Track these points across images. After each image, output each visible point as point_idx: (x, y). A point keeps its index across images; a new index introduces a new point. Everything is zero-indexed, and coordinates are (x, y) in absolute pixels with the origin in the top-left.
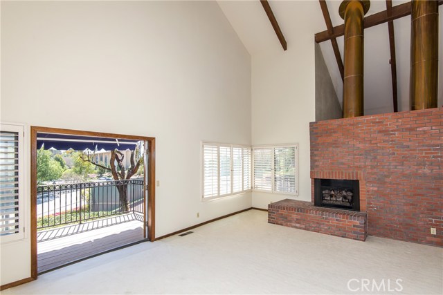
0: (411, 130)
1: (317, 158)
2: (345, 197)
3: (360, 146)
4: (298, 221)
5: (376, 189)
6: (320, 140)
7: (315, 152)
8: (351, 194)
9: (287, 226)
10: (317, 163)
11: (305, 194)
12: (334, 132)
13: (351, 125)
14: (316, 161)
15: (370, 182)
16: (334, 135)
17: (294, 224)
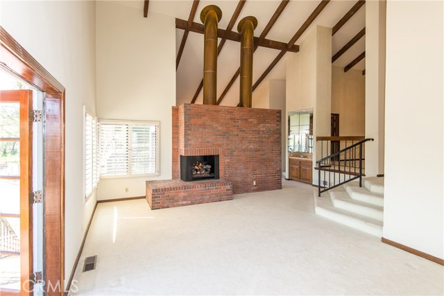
0: (246, 120)
1: (190, 137)
2: (206, 170)
3: (220, 128)
4: (185, 199)
5: (228, 160)
6: (192, 121)
7: (189, 132)
8: (210, 167)
9: (174, 206)
10: (190, 142)
11: (167, 173)
12: (203, 116)
13: (215, 111)
14: (189, 140)
15: (226, 156)
16: (203, 118)
17: (181, 203)
